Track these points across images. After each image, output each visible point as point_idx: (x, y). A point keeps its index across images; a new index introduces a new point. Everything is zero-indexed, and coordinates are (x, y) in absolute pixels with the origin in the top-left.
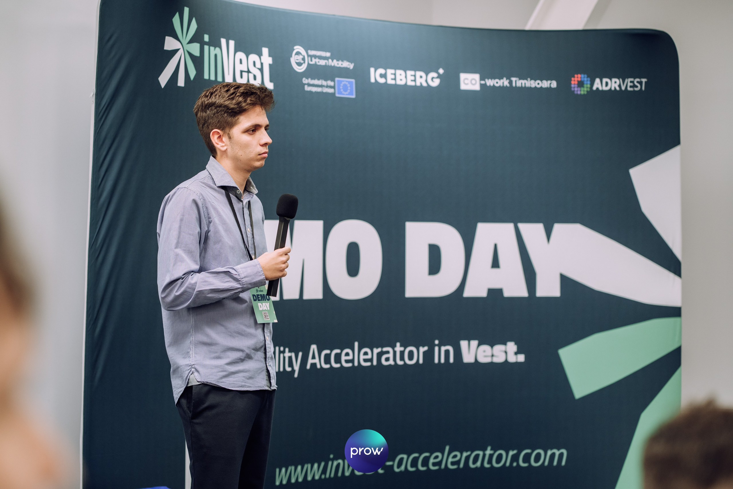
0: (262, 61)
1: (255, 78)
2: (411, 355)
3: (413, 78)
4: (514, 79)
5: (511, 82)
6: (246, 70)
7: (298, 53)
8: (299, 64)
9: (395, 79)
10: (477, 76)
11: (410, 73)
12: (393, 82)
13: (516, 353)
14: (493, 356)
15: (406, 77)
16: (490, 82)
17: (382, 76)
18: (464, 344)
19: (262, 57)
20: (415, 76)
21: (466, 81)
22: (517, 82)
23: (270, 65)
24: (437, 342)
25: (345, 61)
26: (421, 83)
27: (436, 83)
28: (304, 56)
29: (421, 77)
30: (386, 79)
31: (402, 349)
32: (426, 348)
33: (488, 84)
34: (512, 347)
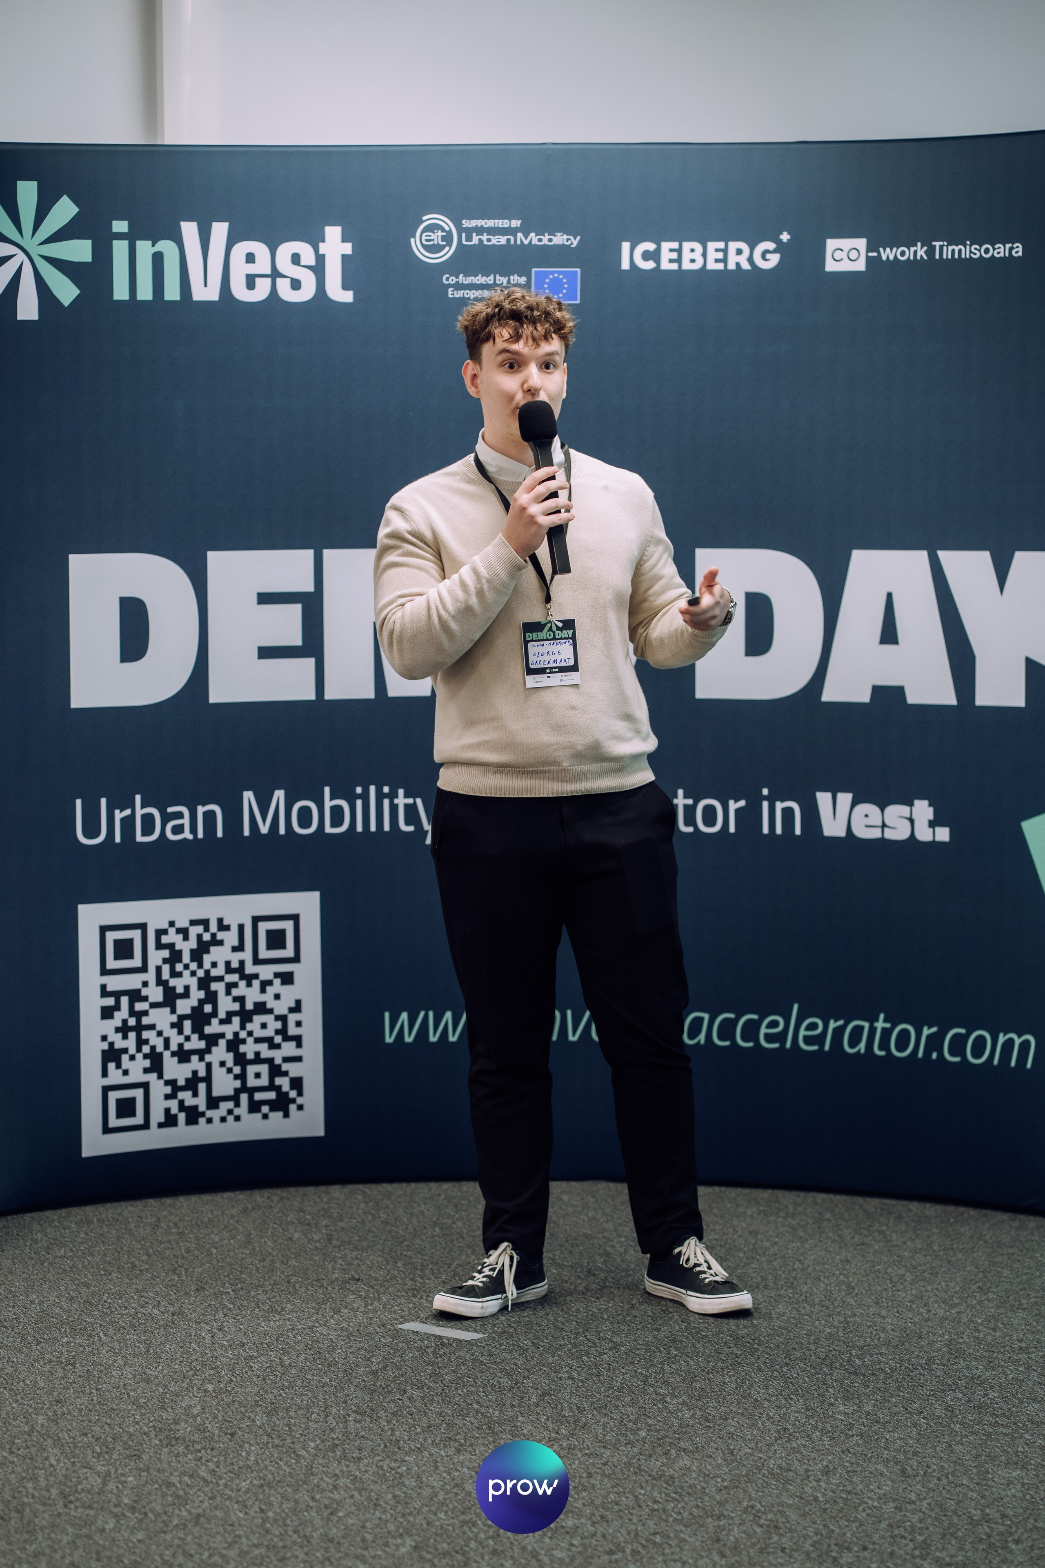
0: (321, 252)
1: (296, 285)
2: (710, 816)
3: (720, 255)
4: (937, 244)
5: (931, 251)
6: (269, 272)
7: (431, 228)
8: (434, 249)
9: (679, 260)
10: (861, 243)
11: (712, 246)
12: (674, 266)
13: (932, 824)
14: (884, 825)
15: (704, 255)
16: (887, 254)
17: (646, 256)
18: (823, 799)
19: (321, 245)
20: (725, 251)
21: (838, 255)
22: (945, 248)
23: (344, 257)
24: (765, 792)
25: (559, 234)
26: (738, 264)
27: (774, 260)
28: (450, 233)
29: (739, 252)
30: (658, 261)
31: (690, 802)
32: (742, 803)
33: (884, 258)
34: (923, 810)
